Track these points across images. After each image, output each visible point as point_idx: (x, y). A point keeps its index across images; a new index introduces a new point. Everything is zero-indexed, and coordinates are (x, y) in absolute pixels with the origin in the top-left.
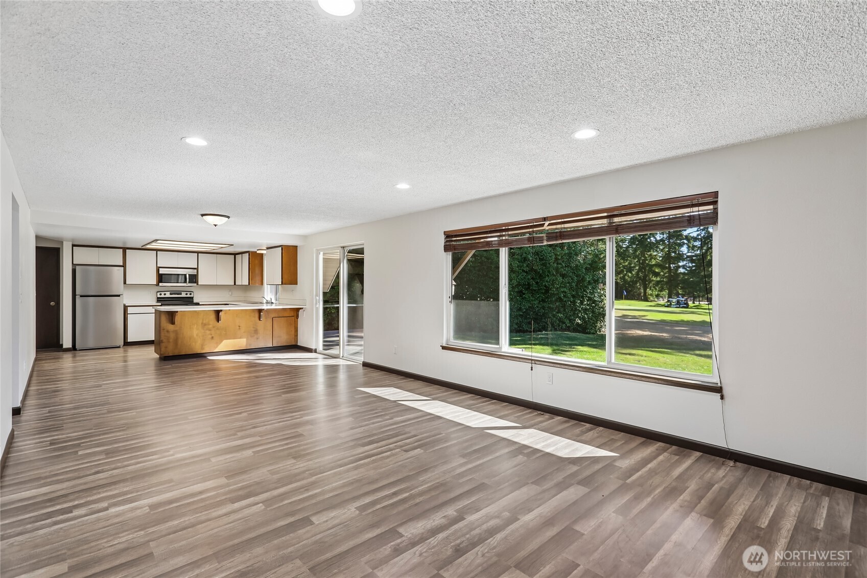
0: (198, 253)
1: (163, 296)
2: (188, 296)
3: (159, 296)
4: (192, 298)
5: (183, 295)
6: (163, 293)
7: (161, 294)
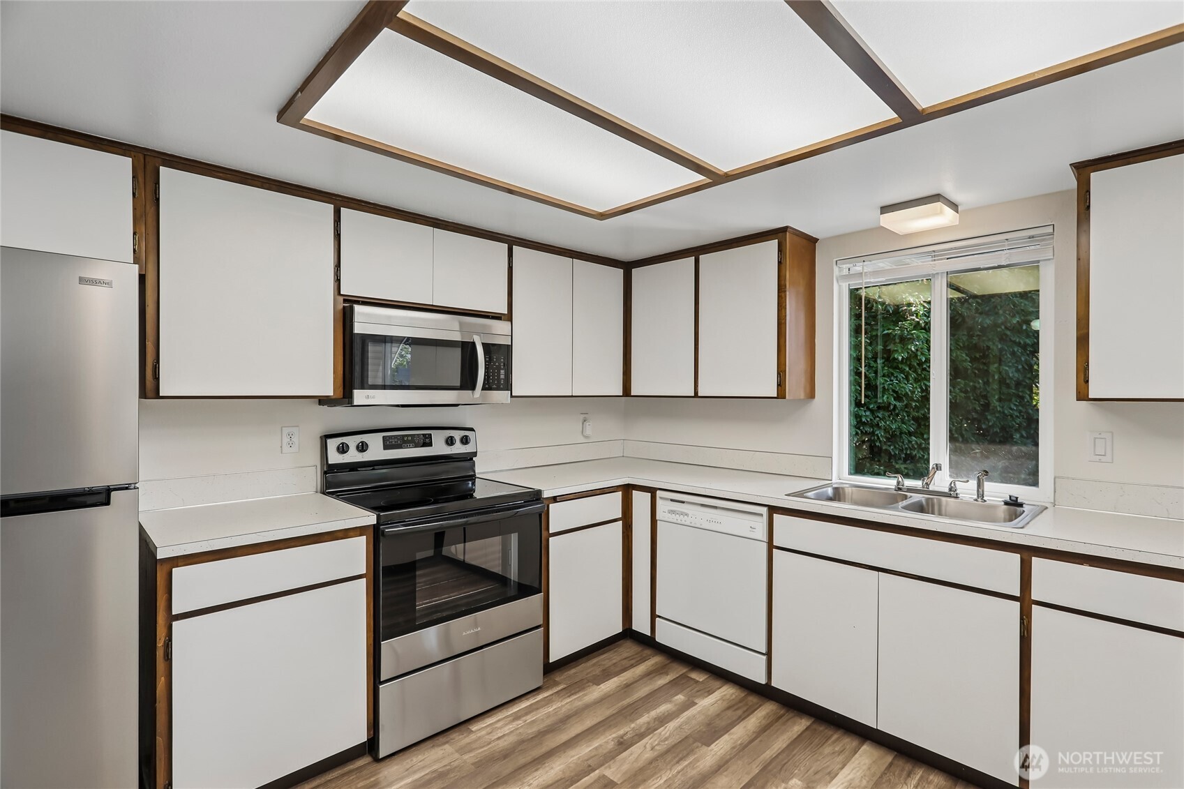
0: (512, 242)
1: (353, 456)
2: (458, 449)
3: (335, 458)
4: (469, 458)
5: (439, 447)
6: (352, 442)
7: (343, 449)
